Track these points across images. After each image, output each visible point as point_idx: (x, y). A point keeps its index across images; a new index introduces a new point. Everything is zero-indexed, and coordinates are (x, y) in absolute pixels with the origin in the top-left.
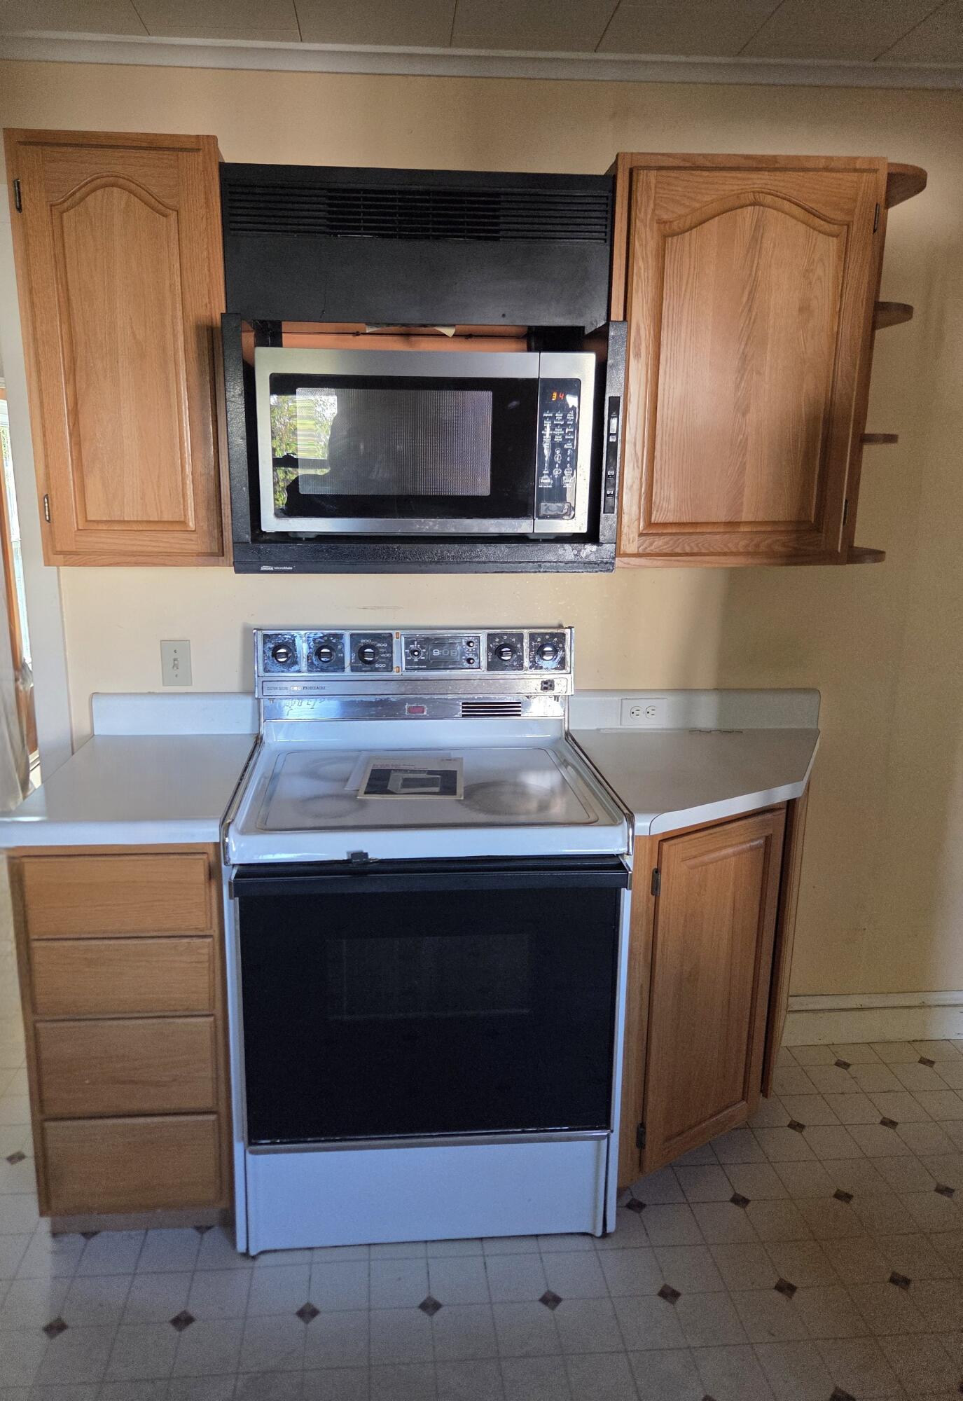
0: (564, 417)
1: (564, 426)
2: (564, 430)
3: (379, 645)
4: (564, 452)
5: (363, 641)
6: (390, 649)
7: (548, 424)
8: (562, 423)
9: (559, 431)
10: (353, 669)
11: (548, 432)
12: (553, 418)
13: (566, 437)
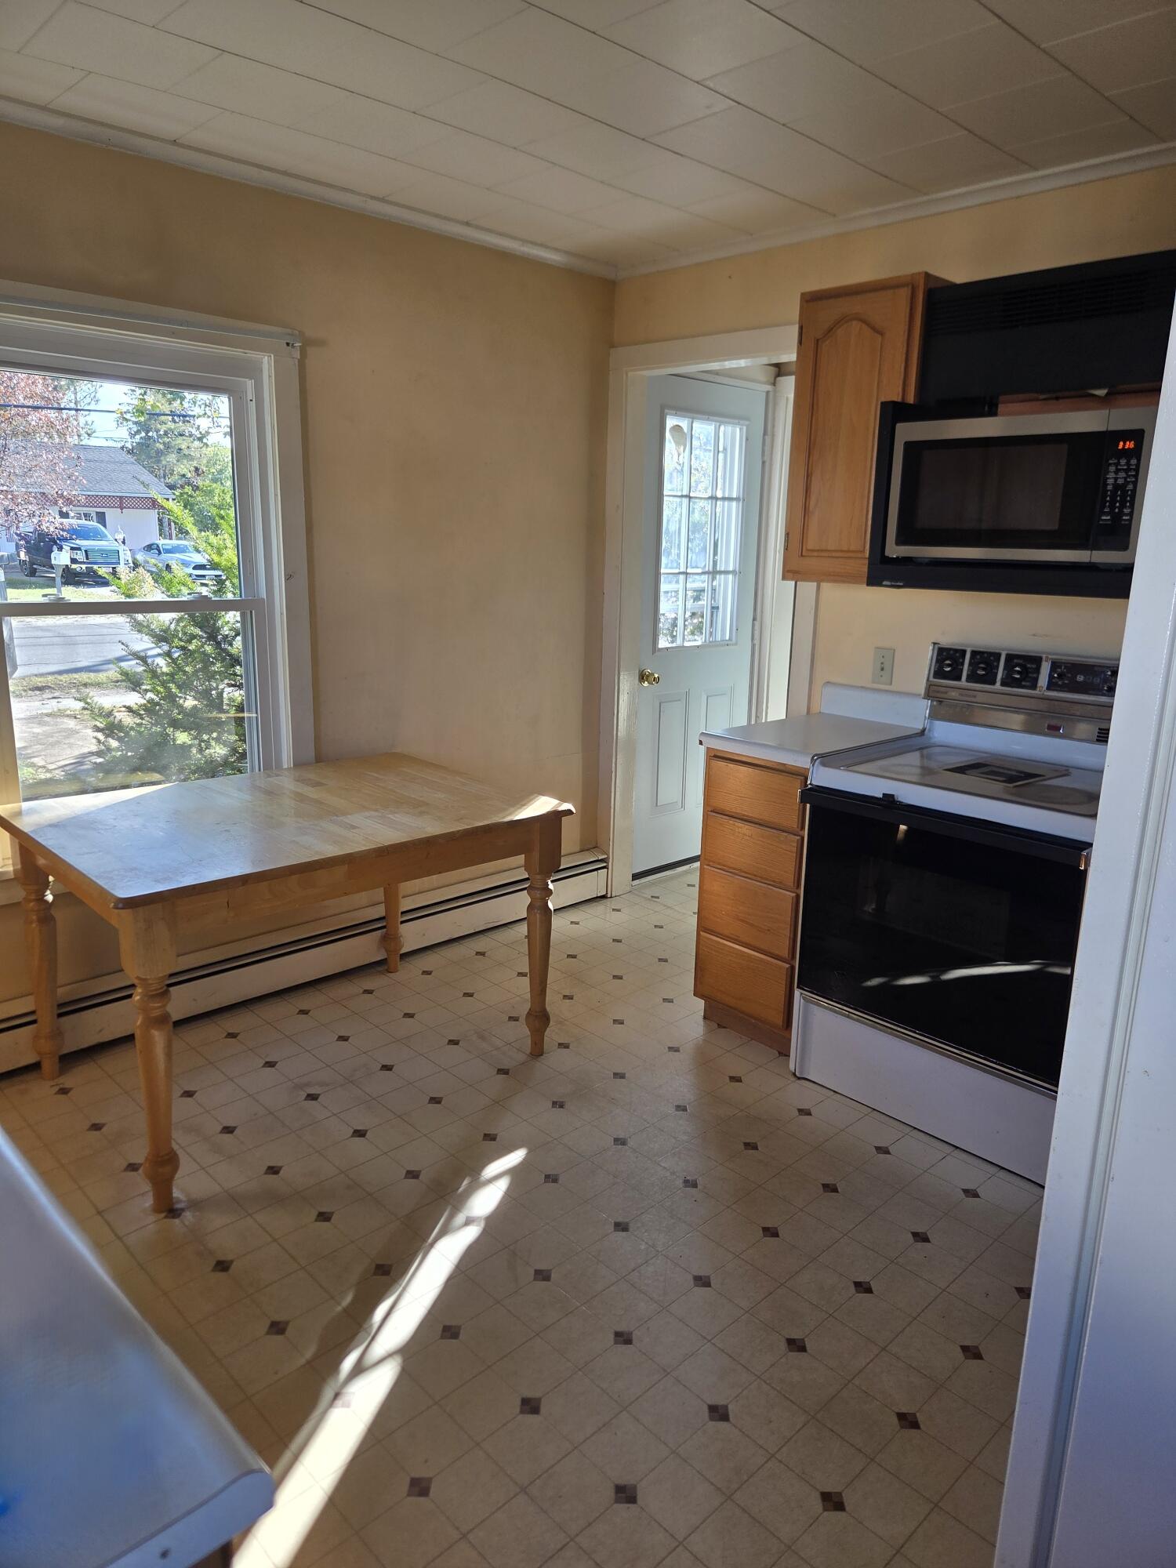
0: (1128, 464)
1: (1126, 471)
2: (1126, 473)
3: (1029, 666)
4: (1124, 492)
5: (1015, 661)
6: (1038, 670)
7: (1112, 469)
8: (1125, 467)
9: (1122, 475)
10: (1003, 684)
11: (1111, 475)
12: (1118, 464)
13: (1128, 480)
